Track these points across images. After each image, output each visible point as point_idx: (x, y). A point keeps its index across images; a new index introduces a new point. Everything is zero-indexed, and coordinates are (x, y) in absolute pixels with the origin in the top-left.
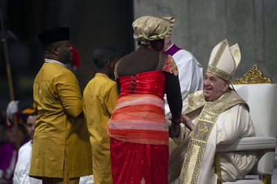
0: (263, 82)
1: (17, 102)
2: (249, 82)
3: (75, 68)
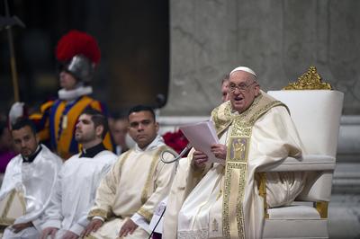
0: (322, 87)
1: (23, 104)
2: (305, 87)
3: (93, 65)
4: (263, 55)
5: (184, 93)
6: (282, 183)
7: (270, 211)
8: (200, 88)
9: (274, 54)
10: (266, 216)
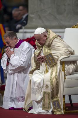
4: (65, 5)
5: (34, 20)
6: (71, 65)
7: (66, 77)
8: (40, 18)
9: (69, 5)
10: (65, 78)
